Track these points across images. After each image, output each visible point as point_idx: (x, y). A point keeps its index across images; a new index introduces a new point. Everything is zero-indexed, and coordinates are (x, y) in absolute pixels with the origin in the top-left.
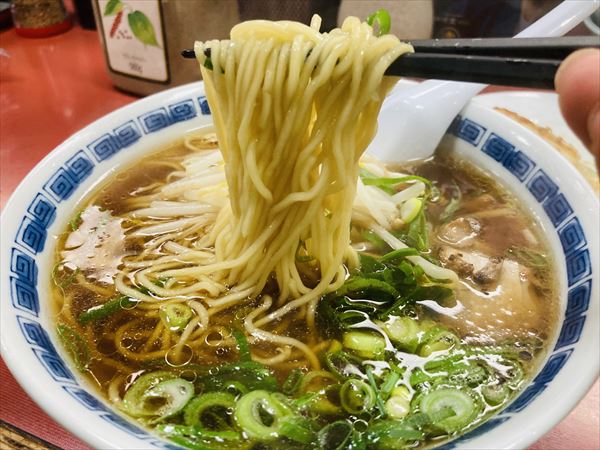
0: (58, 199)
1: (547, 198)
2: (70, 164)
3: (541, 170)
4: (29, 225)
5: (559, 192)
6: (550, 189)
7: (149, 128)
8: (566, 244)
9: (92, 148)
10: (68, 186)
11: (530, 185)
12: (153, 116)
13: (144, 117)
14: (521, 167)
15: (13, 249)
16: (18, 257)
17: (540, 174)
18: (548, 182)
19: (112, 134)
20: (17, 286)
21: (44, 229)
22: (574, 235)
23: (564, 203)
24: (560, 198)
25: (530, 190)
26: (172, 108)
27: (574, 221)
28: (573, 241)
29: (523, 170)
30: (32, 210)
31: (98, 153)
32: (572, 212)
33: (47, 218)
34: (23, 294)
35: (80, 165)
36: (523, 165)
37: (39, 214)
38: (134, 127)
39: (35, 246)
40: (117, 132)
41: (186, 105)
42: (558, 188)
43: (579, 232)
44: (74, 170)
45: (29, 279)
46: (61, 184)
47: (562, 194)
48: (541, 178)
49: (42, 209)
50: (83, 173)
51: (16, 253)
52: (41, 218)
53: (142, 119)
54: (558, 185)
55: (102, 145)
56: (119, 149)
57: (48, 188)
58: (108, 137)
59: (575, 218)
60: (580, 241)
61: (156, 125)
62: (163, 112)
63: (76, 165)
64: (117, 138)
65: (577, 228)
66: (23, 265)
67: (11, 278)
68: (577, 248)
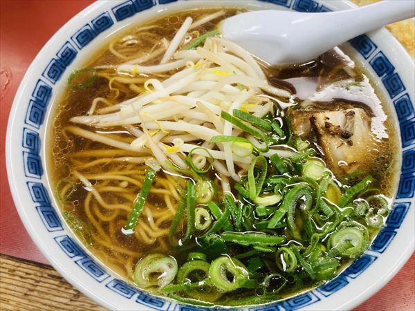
0: (37, 126)
1: (385, 74)
2: (35, 95)
3: (381, 52)
4: (28, 158)
5: (395, 72)
6: (388, 68)
7: (81, 44)
8: (400, 113)
9: (46, 74)
10: (40, 113)
11: (372, 62)
12: (81, 33)
13: (76, 36)
14: (366, 48)
15: (27, 183)
16: (33, 187)
17: (380, 55)
18: (387, 62)
19: (56, 58)
20: (42, 212)
21: (37, 155)
22: (406, 108)
23: (398, 81)
24: (396, 76)
25: (372, 66)
26: (94, 22)
27: (406, 97)
28: (405, 112)
29: (367, 50)
30: (25, 145)
31: (51, 77)
32: (405, 89)
33: (36, 146)
34: (48, 216)
35: (42, 93)
36: (367, 46)
37: (31, 145)
38: (70, 47)
39: (38, 172)
40: (59, 55)
41: (104, 17)
42: (394, 68)
43: (410, 106)
44: (39, 98)
45: (45, 201)
46: (35, 113)
47: (397, 74)
48: (380, 57)
49: (31, 140)
50: (46, 97)
51: (31, 185)
52: (32, 147)
53: (74, 39)
54: (394, 65)
55: (52, 69)
56: (65, 68)
57: (28, 121)
58: (54, 61)
59: (407, 94)
60: (410, 114)
61: (86, 40)
62: (88, 27)
63: (40, 93)
64: (61, 59)
65: (408, 102)
66: (38, 192)
67: (36, 208)
68: (408, 119)
